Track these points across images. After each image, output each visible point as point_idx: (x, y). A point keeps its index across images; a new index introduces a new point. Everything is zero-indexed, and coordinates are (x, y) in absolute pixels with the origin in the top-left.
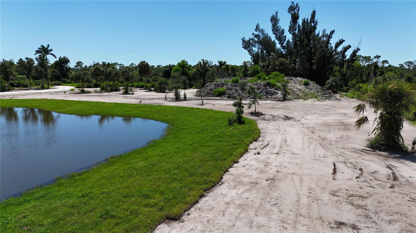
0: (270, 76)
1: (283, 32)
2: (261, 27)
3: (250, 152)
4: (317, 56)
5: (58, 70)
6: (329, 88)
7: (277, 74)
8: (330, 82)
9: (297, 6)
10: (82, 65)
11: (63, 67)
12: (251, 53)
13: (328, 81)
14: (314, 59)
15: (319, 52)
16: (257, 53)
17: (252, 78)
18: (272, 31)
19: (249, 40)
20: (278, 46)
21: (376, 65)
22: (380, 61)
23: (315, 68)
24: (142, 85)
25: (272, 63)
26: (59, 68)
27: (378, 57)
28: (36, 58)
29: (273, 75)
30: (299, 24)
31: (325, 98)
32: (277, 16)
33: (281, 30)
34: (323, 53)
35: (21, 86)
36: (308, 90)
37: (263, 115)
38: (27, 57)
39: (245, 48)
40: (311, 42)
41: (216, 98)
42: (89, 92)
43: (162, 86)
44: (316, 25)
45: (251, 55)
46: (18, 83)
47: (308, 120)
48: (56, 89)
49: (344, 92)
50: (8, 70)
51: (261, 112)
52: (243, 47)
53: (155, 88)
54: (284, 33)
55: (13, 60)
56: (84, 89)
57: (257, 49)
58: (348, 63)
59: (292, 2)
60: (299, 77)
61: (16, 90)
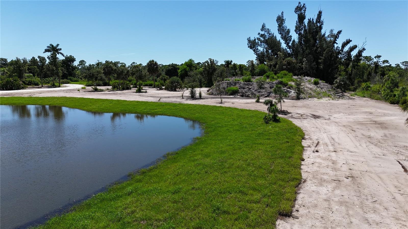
0: (278, 75)
1: (289, 31)
2: (267, 27)
3: (307, 150)
4: (324, 56)
5: (64, 69)
6: (338, 87)
7: (285, 73)
8: (338, 81)
9: (304, 6)
10: (85, 64)
11: (69, 66)
12: (256, 53)
13: (336, 80)
14: (321, 59)
15: (326, 52)
16: (262, 53)
17: (260, 77)
18: (278, 31)
19: (255, 40)
20: (284, 46)
21: (376, 65)
22: (381, 61)
23: (322, 67)
24: (150, 84)
25: (279, 62)
26: (66, 67)
27: (379, 57)
28: (48, 56)
29: (281, 74)
30: (305, 24)
31: (338, 97)
32: (283, 17)
33: (287, 30)
34: (330, 53)
35: (32, 84)
36: (319, 89)
37: (290, 113)
38: (40, 56)
39: (251, 47)
40: (317, 42)
41: (229, 96)
42: (102, 91)
43: (174, 85)
44: (322, 25)
45: (257, 54)
46: (29, 81)
47: (337, 118)
48: (67, 87)
49: (352, 91)
50: (22, 68)
51: (287, 111)
52: (248, 47)
53: (166, 87)
54: (289, 33)
55: (26, 58)
56: (97, 87)
57: (263, 49)
58: (354, 62)
59: (299, 2)
60: (307, 76)
61: (29, 88)
